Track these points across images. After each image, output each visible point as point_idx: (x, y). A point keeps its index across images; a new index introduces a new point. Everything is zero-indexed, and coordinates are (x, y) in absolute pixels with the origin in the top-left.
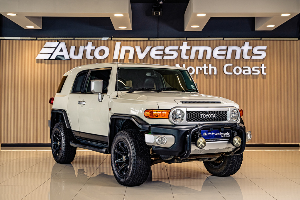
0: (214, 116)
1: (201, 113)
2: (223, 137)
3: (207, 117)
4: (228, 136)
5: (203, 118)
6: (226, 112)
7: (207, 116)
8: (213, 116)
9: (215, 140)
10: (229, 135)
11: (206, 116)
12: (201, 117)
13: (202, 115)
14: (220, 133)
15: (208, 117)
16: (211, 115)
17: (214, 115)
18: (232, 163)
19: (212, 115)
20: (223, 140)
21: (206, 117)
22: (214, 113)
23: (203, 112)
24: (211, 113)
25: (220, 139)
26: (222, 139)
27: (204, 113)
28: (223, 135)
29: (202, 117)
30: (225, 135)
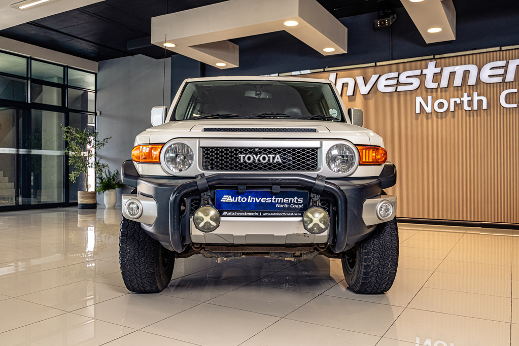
0: (276, 160)
1: (241, 153)
2: (284, 208)
3: (257, 161)
4: (297, 206)
5: (245, 162)
6: (314, 150)
7: (257, 159)
8: (274, 158)
9: (257, 214)
10: (301, 204)
11: (254, 158)
12: (240, 160)
13: (244, 158)
14: (274, 198)
15: (259, 160)
16: (269, 157)
17: (278, 156)
18: (365, 269)
19: (271, 156)
20: (284, 214)
21: (254, 162)
22: (279, 152)
23: (246, 150)
24: (270, 153)
25: (273, 212)
26: (280, 212)
27: (250, 153)
28: (281, 203)
29: (242, 161)
30: (289, 204)
